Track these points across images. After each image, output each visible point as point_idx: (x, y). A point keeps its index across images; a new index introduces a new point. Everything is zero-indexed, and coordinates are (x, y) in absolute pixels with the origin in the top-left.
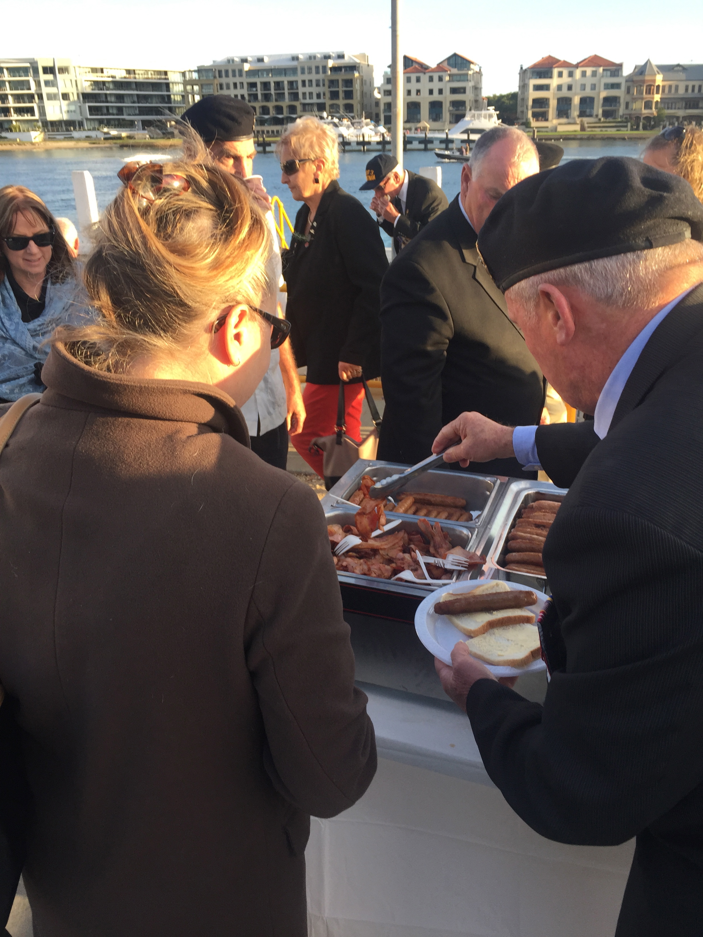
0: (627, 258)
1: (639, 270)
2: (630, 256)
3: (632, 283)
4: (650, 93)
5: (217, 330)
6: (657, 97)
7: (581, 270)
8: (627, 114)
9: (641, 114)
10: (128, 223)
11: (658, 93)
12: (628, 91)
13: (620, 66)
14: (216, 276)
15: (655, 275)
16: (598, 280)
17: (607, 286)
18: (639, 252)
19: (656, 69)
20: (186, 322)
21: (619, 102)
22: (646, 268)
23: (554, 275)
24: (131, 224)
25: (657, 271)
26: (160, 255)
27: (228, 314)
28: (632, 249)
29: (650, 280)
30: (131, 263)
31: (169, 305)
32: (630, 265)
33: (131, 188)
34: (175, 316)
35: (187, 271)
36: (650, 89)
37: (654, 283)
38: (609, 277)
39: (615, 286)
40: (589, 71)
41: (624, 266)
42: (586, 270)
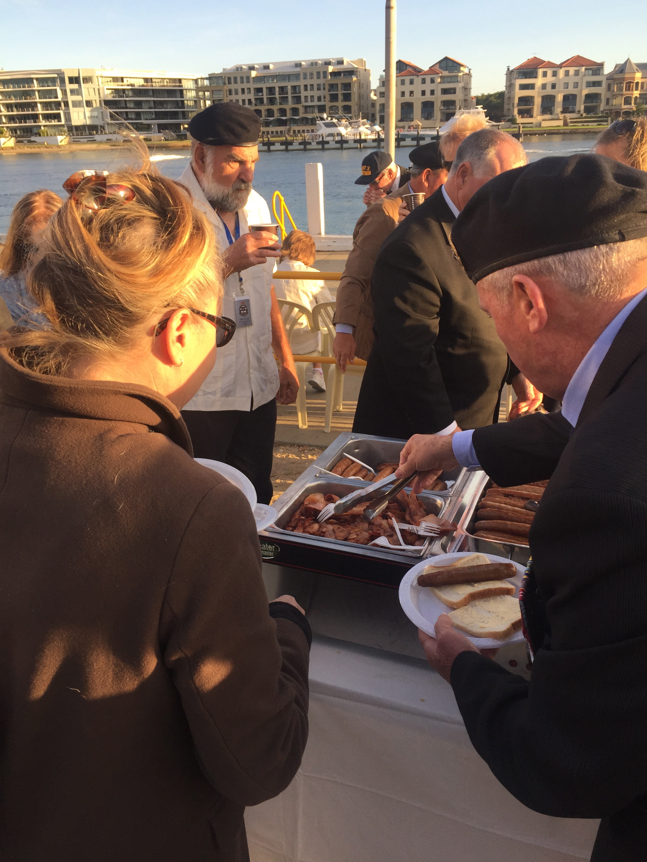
0: (600, 249)
1: (611, 261)
2: (603, 248)
3: (605, 273)
4: (629, 90)
5: (158, 333)
6: (636, 93)
7: (555, 262)
8: (607, 110)
9: (621, 109)
10: (71, 233)
11: (637, 89)
12: (609, 88)
13: (602, 65)
14: (156, 282)
15: (627, 266)
16: (572, 271)
17: (580, 276)
18: (612, 244)
19: (635, 67)
20: (127, 326)
21: (600, 99)
22: (619, 259)
23: (528, 266)
24: (73, 233)
25: (629, 262)
26: (101, 263)
27: (169, 318)
28: (604, 242)
29: (623, 270)
30: (73, 270)
31: (111, 311)
32: (604, 256)
33: (74, 199)
34: (117, 320)
35: (128, 278)
36: (629, 87)
37: (626, 273)
38: (582, 267)
39: (588, 276)
40: (572, 70)
41: (597, 258)
42: (560, 262)
